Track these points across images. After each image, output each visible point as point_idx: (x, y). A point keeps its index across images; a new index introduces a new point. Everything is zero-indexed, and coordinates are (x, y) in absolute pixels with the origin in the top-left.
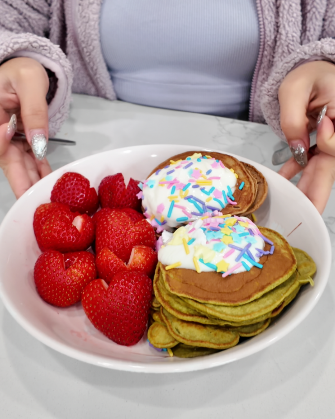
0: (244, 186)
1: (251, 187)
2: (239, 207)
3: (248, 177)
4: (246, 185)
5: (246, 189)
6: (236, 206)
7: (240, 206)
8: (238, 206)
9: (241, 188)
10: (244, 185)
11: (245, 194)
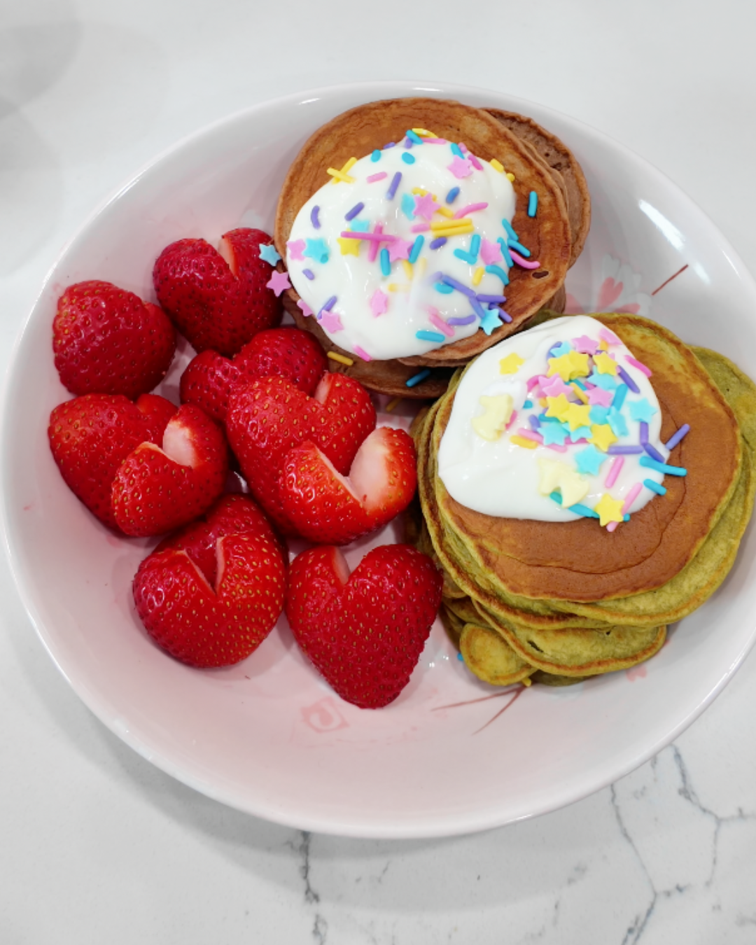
0: (539, 204)
1: (555, 202)
2: (546, 273)
3: (539, 174)
4: (541, 199)
5: (546, 211)
6: (538, 271)
7: (547, 268)
8: (544, 270)
9: (532, 212)
10: (538, 197)
11: (548, 226)
